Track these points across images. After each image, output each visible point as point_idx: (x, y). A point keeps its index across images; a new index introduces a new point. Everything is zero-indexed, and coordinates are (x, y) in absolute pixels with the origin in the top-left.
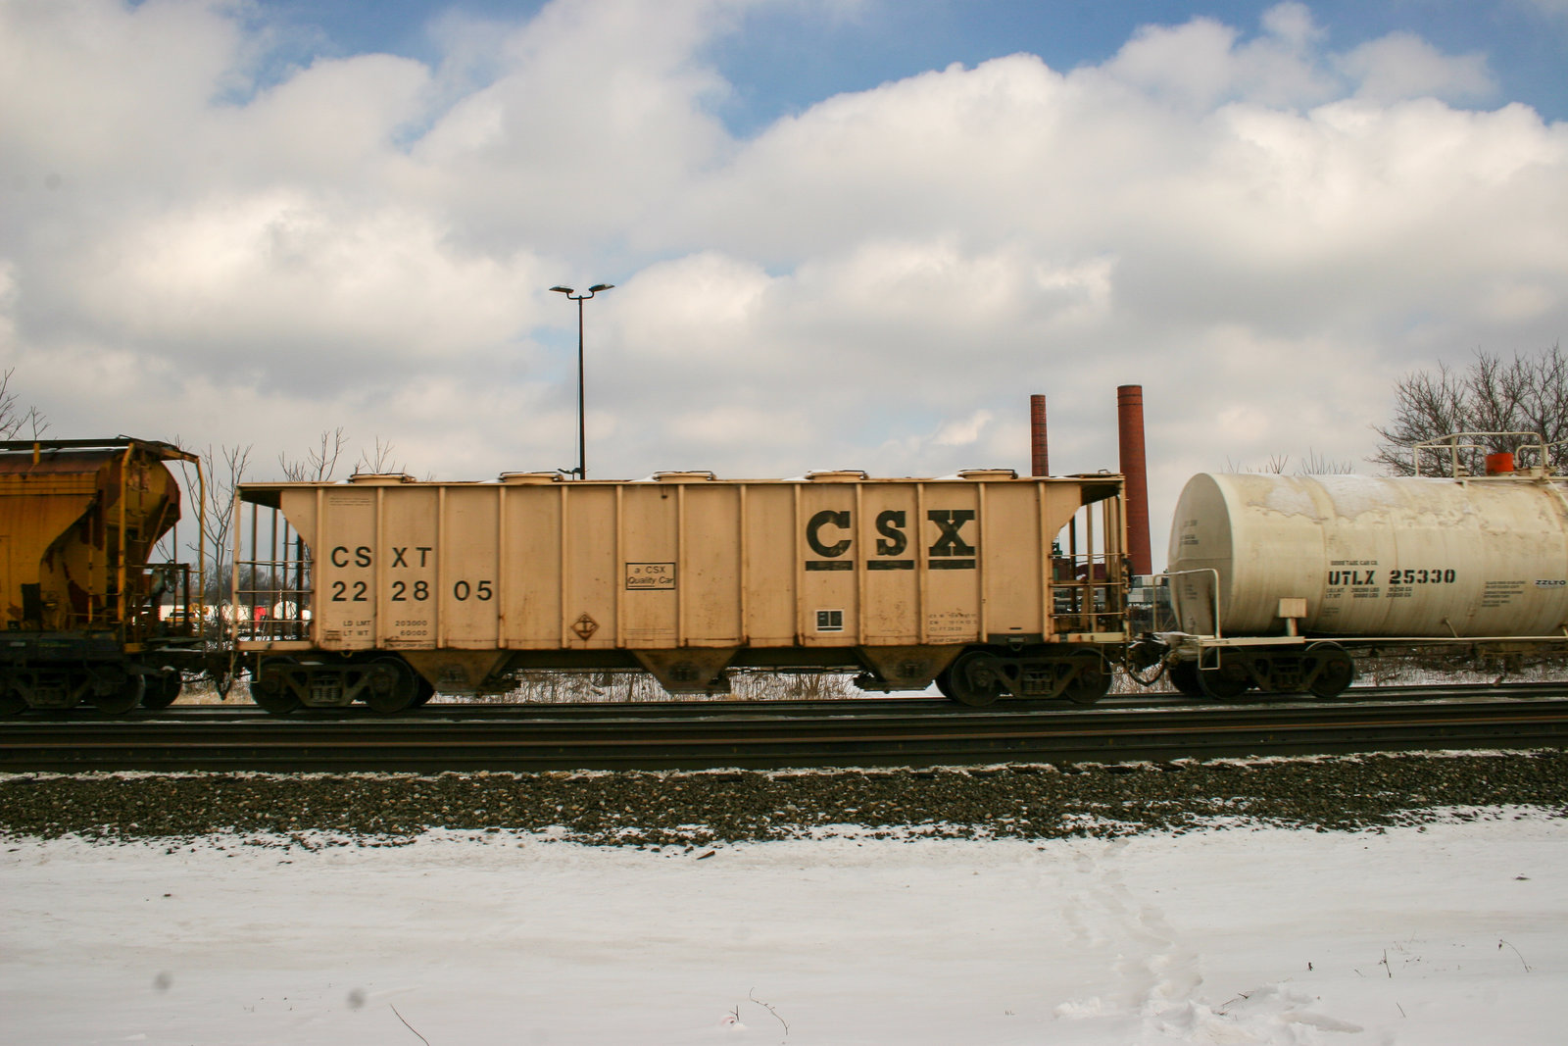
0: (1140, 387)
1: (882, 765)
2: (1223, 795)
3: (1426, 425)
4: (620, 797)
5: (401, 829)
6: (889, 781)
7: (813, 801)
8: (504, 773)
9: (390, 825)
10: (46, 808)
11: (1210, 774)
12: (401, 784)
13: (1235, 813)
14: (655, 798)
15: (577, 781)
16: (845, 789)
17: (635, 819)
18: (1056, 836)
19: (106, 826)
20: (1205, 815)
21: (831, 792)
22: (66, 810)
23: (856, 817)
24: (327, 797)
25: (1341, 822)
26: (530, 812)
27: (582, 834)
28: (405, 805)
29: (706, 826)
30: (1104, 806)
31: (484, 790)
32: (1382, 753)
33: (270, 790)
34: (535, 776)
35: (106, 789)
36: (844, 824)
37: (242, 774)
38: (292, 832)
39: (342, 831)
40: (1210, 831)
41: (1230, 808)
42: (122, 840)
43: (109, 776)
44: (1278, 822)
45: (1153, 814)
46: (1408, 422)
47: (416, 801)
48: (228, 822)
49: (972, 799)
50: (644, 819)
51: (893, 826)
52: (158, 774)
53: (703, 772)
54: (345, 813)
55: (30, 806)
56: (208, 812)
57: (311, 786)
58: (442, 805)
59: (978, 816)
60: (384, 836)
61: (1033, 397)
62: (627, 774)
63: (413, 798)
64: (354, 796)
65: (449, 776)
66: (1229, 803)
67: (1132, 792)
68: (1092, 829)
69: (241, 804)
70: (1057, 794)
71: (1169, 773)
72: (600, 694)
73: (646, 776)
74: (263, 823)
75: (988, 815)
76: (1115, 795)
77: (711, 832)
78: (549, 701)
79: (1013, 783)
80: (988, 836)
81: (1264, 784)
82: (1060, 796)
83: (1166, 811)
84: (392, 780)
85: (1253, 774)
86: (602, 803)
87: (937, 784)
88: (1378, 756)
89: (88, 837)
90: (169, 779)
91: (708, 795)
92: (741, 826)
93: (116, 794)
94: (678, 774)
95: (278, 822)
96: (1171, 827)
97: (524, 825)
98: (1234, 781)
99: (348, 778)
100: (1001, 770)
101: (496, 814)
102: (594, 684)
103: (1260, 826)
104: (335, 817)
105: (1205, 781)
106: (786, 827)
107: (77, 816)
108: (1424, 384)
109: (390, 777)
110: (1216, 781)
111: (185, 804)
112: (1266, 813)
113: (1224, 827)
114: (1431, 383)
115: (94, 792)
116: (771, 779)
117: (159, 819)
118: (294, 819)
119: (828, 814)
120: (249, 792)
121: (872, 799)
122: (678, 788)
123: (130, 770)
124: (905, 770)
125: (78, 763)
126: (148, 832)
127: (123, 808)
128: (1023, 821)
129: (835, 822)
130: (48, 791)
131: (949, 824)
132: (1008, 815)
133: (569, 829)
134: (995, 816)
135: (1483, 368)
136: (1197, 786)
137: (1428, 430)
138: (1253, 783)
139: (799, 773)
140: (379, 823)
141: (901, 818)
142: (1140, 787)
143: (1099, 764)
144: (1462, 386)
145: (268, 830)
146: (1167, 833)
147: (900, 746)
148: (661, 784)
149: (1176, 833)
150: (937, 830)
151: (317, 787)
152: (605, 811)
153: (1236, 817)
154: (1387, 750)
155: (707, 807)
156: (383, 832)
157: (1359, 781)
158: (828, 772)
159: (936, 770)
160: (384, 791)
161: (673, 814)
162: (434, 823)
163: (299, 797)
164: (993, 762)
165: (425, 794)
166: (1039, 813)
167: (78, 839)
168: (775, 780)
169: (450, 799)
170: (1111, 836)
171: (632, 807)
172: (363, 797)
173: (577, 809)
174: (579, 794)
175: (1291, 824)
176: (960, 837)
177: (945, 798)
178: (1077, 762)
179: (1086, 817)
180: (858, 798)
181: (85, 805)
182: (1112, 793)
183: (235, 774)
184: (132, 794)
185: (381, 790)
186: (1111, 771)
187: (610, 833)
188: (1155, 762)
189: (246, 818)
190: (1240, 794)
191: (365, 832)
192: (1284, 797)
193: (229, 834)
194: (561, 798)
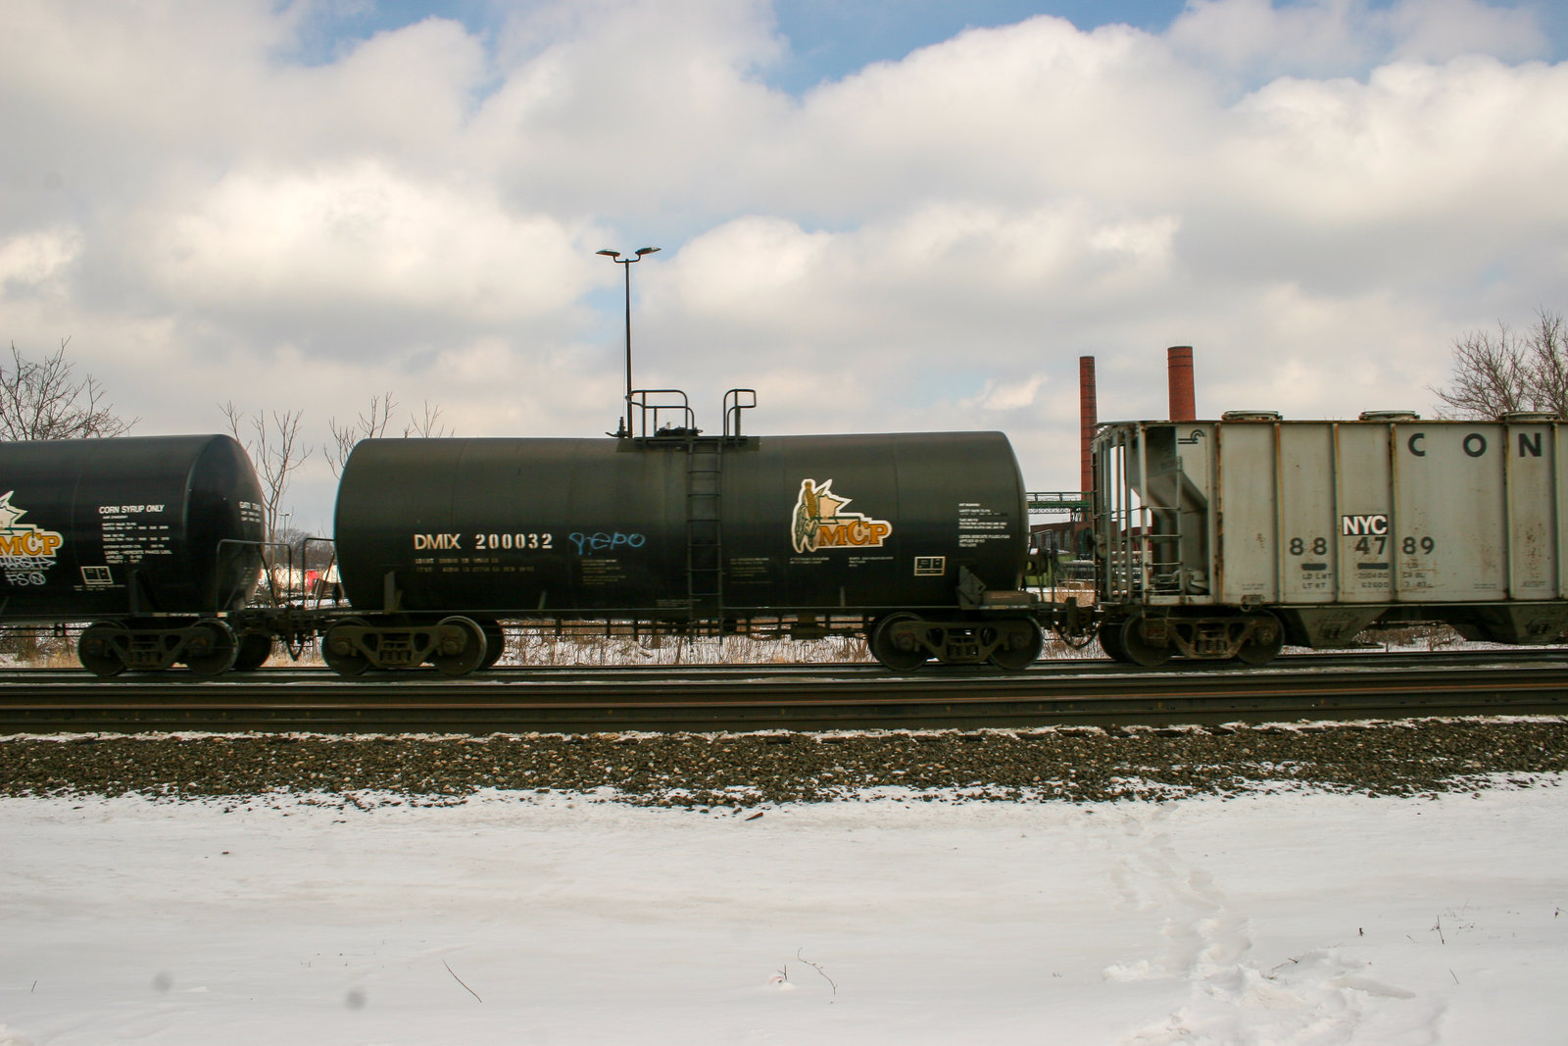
0: (1190, 349)
1: (931, 728)
2: (1274, 759)
3: (1484, 386)
4: (668, 757)
5: (453, 790)
6: (938, 743)
7: (861, 763)
8: (554, 735)
9: (441, 785)
10: (107, 767)
11: (1260, 738)
12: (452, 745)
13: (1286, 778)
15: (626, 743)
16: (893, 751)
17: (684, 780)
18: (1105, 799)
19: (166, 785)
20: (1255, 779)
21: (879, 754)
22: (127, 769)
23: (904, 779)
24: (379, 758)
25: (1394, 787)
26: (580, 773)
27: (631, 795)
28: (456, 766)
29: (755, 788)
30: (1153, 769)
31: (534, 751)
32: (1436, 718)
33: (324, 750)
34: (584, 737)
35: (164, 749)
36: (892, 786)
37: (296, 735)
38: (346, 792)
39: (395, 791)
40: (1260, 796)
41: (1280, 773)
42: (181, 799)
43: (167, 736)
44: (1329, 787)
45: (1202, 778)
46: (1466, 383)
47: (467, 761)
48: (284, 782)
49: (1021, 762)
50: (693, 781)
51: (941, 788)
52: (215, 735)
53: (752, 734)
54: (397, 773)
55: (93, 765)
56: (264, 772)
57: (363, 747)
58: (493, 766)
59: (1027, 779)
60: (436, 796)
61: (1083, 359)
62: (676, 736)
63: (464, 759)
64: (406, 756)
65: (500, 738)
66: (1280, 768)
67: (1182, 756)
68: (1141, 793)
69: (296, 765)
70: (1106, 757)
71: (1219, 737)
72: (648, 656)
73: (694, 738)
75: (1037, 778)
76: (1164, 759)
77: (759, 793)
78: (598, 664)
79: (1061, 746)
80: (1036, 798)
81: (1315, 749)
82: (1108, 759)
83: (1215, 774)
84: (444, 741)
85: (1301, 739)
86: (651, 764)
87: (985, 746)
88: (1432, 721)
89: (149, 796)
90: (225, 739)
91: (756, 757)
92: (789, 787)
93: (175, 754)
94: (726, 735)
95: (331, 782)
96: (1220, 791)
97: (573, 786)
98: (1284, 746)
99: (400, 739)
100: (1049, 733)
101: (546, 775)
102: (642, 646)
103: (1310, 791)
104: (388, 777)
105: (1255, 744)
106: (833, 789)
107: (138, 775)
108: (1482, 345)
109: (441, 738)
110: (1267, 745)
111: (241, 764)
112: (1316, 777)
113: (1274, 792)
114: (1490, 343)
115: (153, 752)
116: (819, 741)
117: (216, 778)
118: (347, 779)
119: (876, 776)
120: (304, 752)
121: (920, 761)
122: (727, 750)
123: (188, 731)
124: (953, 733)
125: (137, 723)
126: (206, 792)
127: (182, 768)
128: (1071, 784)
129: (883, 784)
130: (110, 751)
131: (997, 786)
132: (1057, 778)
133: (619, 790)
134: (1043, 779)
135: (1544, 327)
136: (1246, 751)
137: (1486, 391)
138: (1303, 748)
139: (847, 735)
140: (431, 783)
141: (949, 780)
142: (1190, 751)
143: (1148, 728)
144: (1523, 346)
145: (322, 790)
146: (1216, 797)
147: (948, 708)
148: (709, 745)
149: (1226, 797)
150: (985, 792)
151: (370, 748)
152: (653, 772)
153: (1287, 781)
154: (1441, 716)
155: (756, 769)
156: (435, 792)
157: (1412, 746)
158: (876, 734)
159: (984, 732)
161: (722, 776)
162: (485, 784)
163: (353, 757)
164: (1041, 726)
165: (476, 755)
166: (1088, 776)
167: (139, 797)
168: (823, 742)
169: (500, 760)
170: (1160, 799)
171: (681, 769)
172: (416, 757)
173: (626, 771)
174: (628, 755)
175: (1342, 789)
176: (1008, 799)
177: (993, 761)
178: (1126, 726)
179: (1135, 780)
180: (906, 760)
181: (145, 765)
182: (1161, 757)
183: (289, 735)
184: (191, 754)
185: (433, 751)
186: (1161, 734)
187: (659, 794)
188: (1204, 725)
189: (301, 778)
190: (1290, 759)
191: (418, 792)
192: (1335, 762)
193: (284, 793)
194: (610, 759)
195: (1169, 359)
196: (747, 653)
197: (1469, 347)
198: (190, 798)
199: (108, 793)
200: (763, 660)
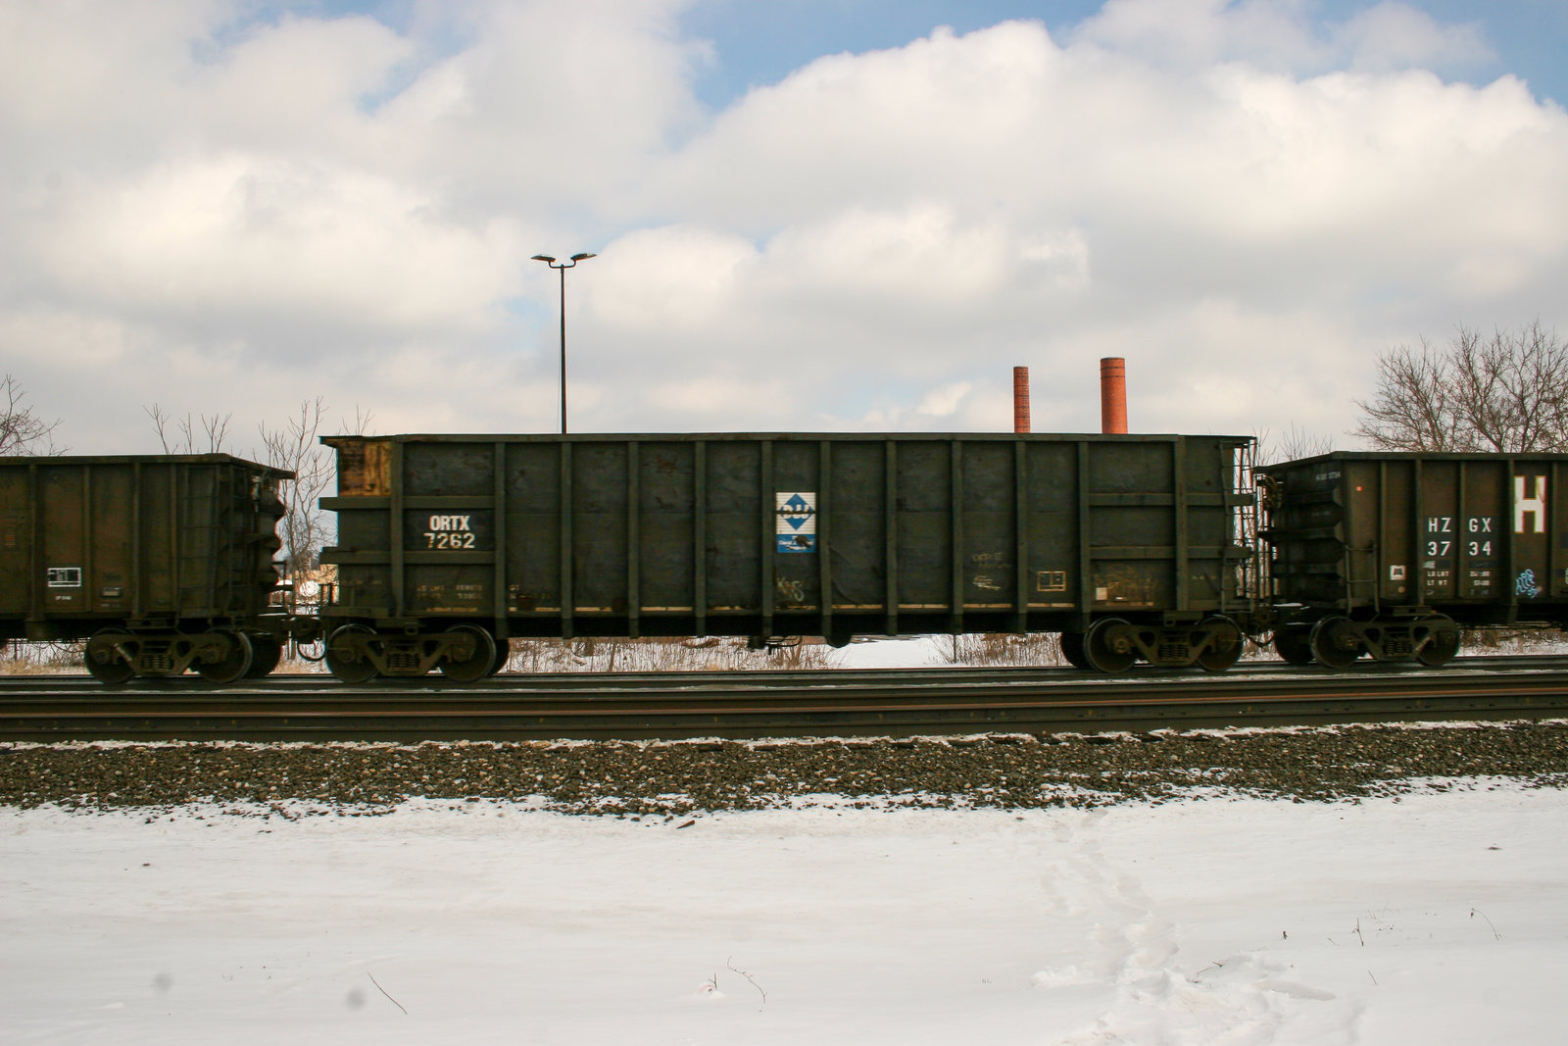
1: (863, 735)
2: (1201, 766)
3: (1407, 399)
4: (600, 766)
5: (381, 799)
6: (870, 751)
7: (793, 771)
8: (484, 743)
9: (370, 794)
10: (24, 778)
11: (1188, 745)
12: (381, 754)
13: (1213, 784)
14: (635, 768)
15: (557, 751)
16: (825, 758)
17: (615, 788)
18: (1035, 806)
19: (85, 795)
20: (1183, 785)
21: (811, 762)
22: (44, 780)
23: (836, 787)
24: (306, 767)
25: (1318, 793)
26: (510, 781)
27: (562, 803)
28: (385, 775)
29: (686, 795)
30: (1083, 776)
31: (464, 759)
32: (1359, 724)
33: (250, 760)
34: (515, 745)
35: (84, 758)
36: (824, 794)
37: (221, 744)
38: (272, 801)
39: (322, 800)
40: (1188, 802)
41: (1207, 779)
42: (100, 810)
43: (87, 745)
44: (1255, 793)
45: (1131, 784)
46: (1389, 396)
47: (396, 770)
48: (208, 792)
49: (952, 769)
50: (624, 789)
51: (872, 795)
52: (136, 744)
53: (684, 742)
54: (325, 782)
55: (7, 776)
56: (187, 782)
57: (290, 756)
58: (422, 775)
59: (958, 786)
60: (364, 805)
61: (1016, 369)
62: (607, 743)
63: (393, 767)
64: (334, 765)
65: (430, 747)
66: (1207, 774)
67: (1111, 762)
68: (1070, 799)
69: (220, 774)
70: (1036, 764)
71: (1148, 744)
72: (581, 664)
73: (626, 746)
74: (243, 792)
75: (968, 785)
76: (1094, 765)
77: (691, 801)
78: (531, 671)
79: (992, 753)
80: (967, 805)
81: (1242, 755)
82: (1039, 766)
83: (1144, 781)
84: (372, 750)
85: (1231, 745)
86: (583, 773)
87: (917, 754)
88: (1355, 727)
89: (67, 807)
90: (148, 748)
91: (688, 765)
92: (721, 795)
93: (94, 763)
94: (658, 743)
95: (257, 792)
96: (1149, 797)
97: (503, 794)
98: (1212, 752)
99: (328, 747)
100: (980, 740)
101: (476, 783)
102: (575, 654)
103: (1237, 796)
104: (315, 786)
105: (1183, 751)
106: (765, 796)
107: (55, 785)
108: (1405, 359)
109: (370, 747)
110: (1195, 752)
111: (163, 774)
112: (1243, 783)
113: (1201, 798)
114: (1412, 357)
115: (71, 762)
116: (751, 749)
117: (138, 788)
118: (273, 788)
119: (808, 783)
120: (228, 761)
121: (852, 768)
122: (658, 758)
123: (108, 740)
124: (885, 740)
125: (56, 733)
126: (127, 802)
127: (102, 778)
128: (1002, 791)
129: (815, 792)
130: (26, 761)
131: (928, 793)
132: (988, 785)
133: (549, 798)
134: (974, 786)
135: (1463, 343)
136: (1175, 757)
137: (1408, 404)
138: (1231, 754)
139: (779, 742)
140: (359, 792)
141: (880, 788)
142: (1119, 757)
143: (1078, 735)
144: (1443, 360)
145: (247, 799)
146: (1145, 803)
147: (880, 716)
148: (642, 753)
149: (1154, 803)
150: (916, 800)
151: (297, 757)
152: (584, 780)
153: (1214, 787)
154: (1364, 722)
155: (687, 776)
156: (364, 801)
157: (1336, 752)
158: (808, 742)
159: (916, 739)
160: (365, 761)
161: (653, 783)
162: (414, 793)
163: (279, 766)
164: (973, 733)
165: (405, 764)
166: (1018, 783)
167: (56, 808)
168: (755, 750)
169: (430, 769)
170: (1089, 806)
171: (612, 777)
172: (344, 765)
173: (557, 779)
174: (559, 763)
175: (1268, 794)
176: (939, 807)
177: (925, 768)
178: (1056, 733)
179: (1065, 787)
180: (838, 768)
181: (63, 775)
182: (1091, 764)
183: (214, 744)
184: (111, 764)
185: (361, 759)
186: (1090, 741)
187: (590, 802)
188: (1134, 732)
189: (225, 788)
190: (1217, 765)
191: (345, 801)
192: (1261, 768)
193: (208, 803)
194: (541, 767)
195: (1102, 369)
196: (681, 661)
197: (1392, 360)
198: (110, 808)
199: (23, 805)
200: (696, 668)
